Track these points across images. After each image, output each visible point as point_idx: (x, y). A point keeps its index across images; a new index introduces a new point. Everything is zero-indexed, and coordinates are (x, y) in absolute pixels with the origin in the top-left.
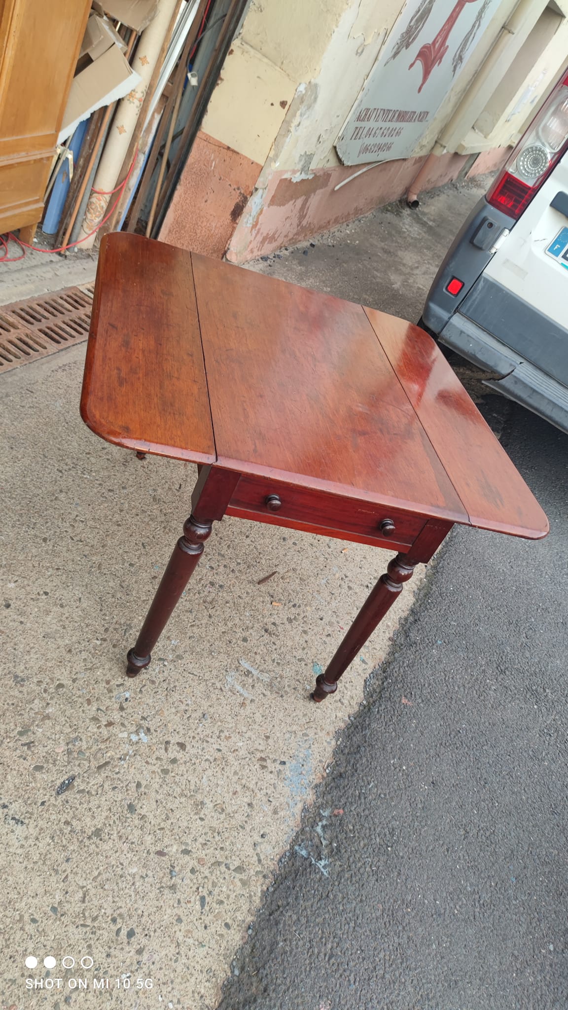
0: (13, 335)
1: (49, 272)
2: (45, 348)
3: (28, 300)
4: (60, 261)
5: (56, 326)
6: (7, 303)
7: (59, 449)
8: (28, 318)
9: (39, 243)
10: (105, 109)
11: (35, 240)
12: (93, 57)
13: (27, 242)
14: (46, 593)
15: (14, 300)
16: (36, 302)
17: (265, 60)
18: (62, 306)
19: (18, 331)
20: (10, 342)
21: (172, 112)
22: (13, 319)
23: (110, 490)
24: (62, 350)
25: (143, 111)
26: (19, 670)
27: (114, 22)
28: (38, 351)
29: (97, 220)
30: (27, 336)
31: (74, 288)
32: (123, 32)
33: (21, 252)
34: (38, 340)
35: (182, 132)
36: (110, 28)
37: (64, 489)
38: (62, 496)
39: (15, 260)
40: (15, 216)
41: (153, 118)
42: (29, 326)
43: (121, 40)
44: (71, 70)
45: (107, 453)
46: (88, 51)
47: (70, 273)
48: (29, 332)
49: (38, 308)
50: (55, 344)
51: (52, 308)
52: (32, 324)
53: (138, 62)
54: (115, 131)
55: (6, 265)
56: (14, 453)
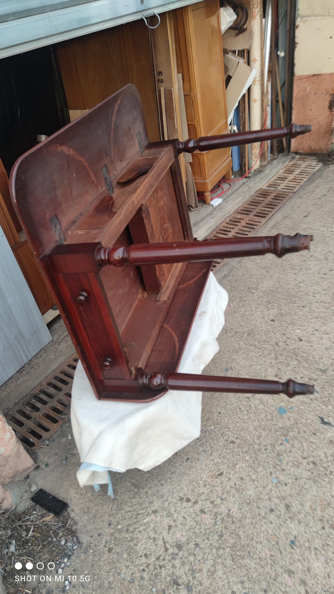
0: (243, 223)
1: (245, 187)
2: (260, 222)
3: (242, 205)
4: (247, 181)
5: (260, 210)
6: (234, 210)
7: (290, 264)
8: (246, 212)
9: (235, 177)
10: (244, 95)
11: (232, 177)
12: (231, 75)
13: (229, 179)
14: (316, 330)
15: (236, 208)
16: (246, 204)
17: (318, 18)
18: (258, 200)
19: (244, 220)
20: (243, 227)
21: (276, 77)
22: (239, 216)
23: (325, 274)
24: (268, 220)
25: (262, 85)
26: (321, 367)
27: (234, 52)
28: (257, 225)
29: (258, 151)
30: (249, 221)
31: (260, 189)
32: (240, 54)
33: (229, 186)
34: (255, 220)
35: (284, 83)
36: (234, 56)
37: (301, 281)
38: (302, 285)
39: (228, 190)
40: (221, 170)
41: (268, 86)
42: (248, 216)
43: (240, 58)
44: (224, 88)
45: (315, 257)
46: (228, 73)
47: (255, 183)
48: (249, 219)
49: (248, 206)
50: (264, 219)
51: (254, 203)
52: (249, 214)
53: (252, 63)
54: (252, 103)
55: (225, 194)
56: (269, 273)
